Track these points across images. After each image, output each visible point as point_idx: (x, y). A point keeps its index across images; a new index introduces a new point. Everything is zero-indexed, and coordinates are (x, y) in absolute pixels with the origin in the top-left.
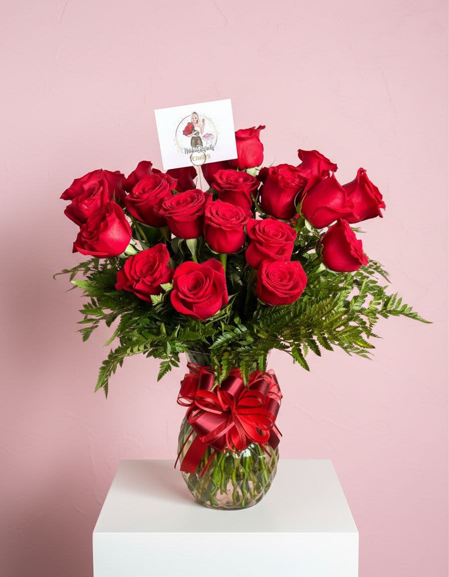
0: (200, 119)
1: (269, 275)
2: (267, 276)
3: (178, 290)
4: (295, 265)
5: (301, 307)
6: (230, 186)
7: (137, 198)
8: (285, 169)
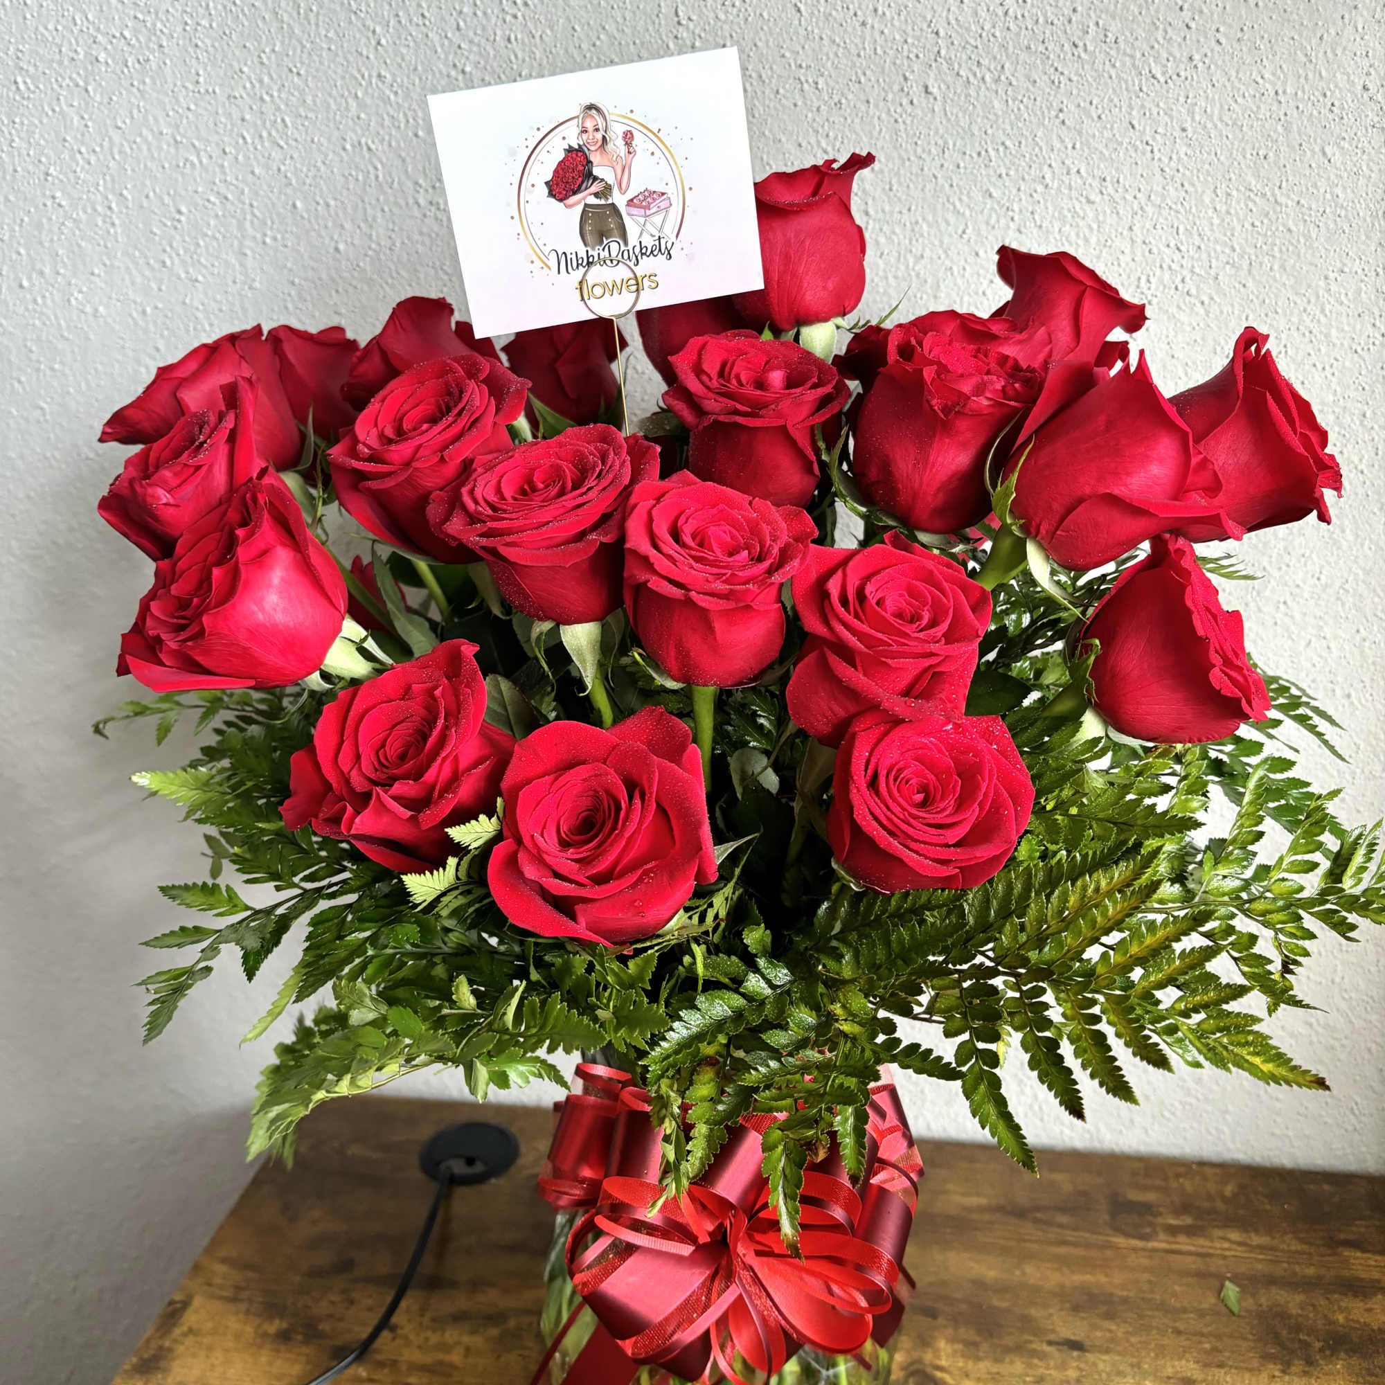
0: (617, 130)
1: (882, 780)
2: (873, 784)
3: (519, 841)
4: (988, 736)
5: (1010, 887)
6: (731, 403)
7: (370, 459)
8: (949, 329)
